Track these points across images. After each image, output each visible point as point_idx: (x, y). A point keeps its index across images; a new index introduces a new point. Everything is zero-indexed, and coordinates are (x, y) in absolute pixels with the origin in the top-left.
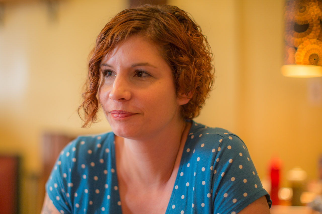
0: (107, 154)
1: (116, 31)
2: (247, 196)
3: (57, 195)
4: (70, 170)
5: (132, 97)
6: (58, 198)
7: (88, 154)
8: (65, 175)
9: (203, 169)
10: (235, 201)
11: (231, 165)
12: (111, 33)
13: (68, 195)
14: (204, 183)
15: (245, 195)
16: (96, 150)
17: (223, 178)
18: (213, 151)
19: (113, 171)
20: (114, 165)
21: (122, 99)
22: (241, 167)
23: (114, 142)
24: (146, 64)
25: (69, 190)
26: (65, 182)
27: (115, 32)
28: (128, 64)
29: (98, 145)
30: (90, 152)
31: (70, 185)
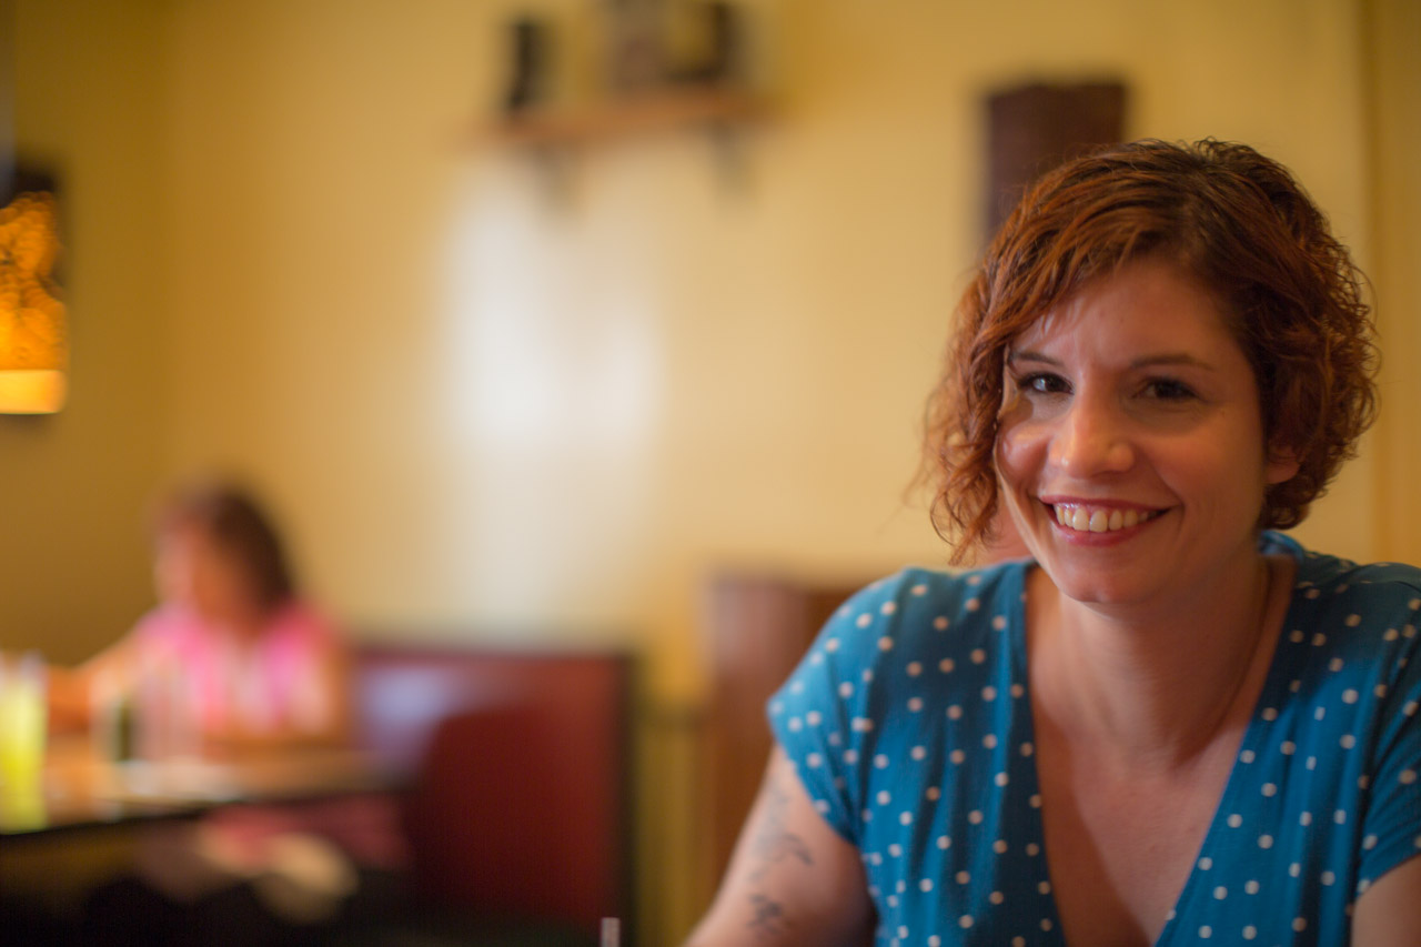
0: (998, 634)
1: (1076, 241)
3: (812, 750)
4: (867, 676)
6: (815, 760)
7: (932, 631)
8: (846, 690)
9: (1350, 696)
12: (1056, 249)
13: (852, 757)
14: (1349, 742)
16: (960, 618)
17: (1408, 721)
18: (1391, 635)
19: (1017, 691)
20: (1022, 674)
23: (1023, 597)
24: (1181, 359)
25: (857, 742)
26: (843, 713)
27: (1071, 245)
28: (1122, 358)
29: (971, 604)
30: (941, 623)
31: (859, 724)
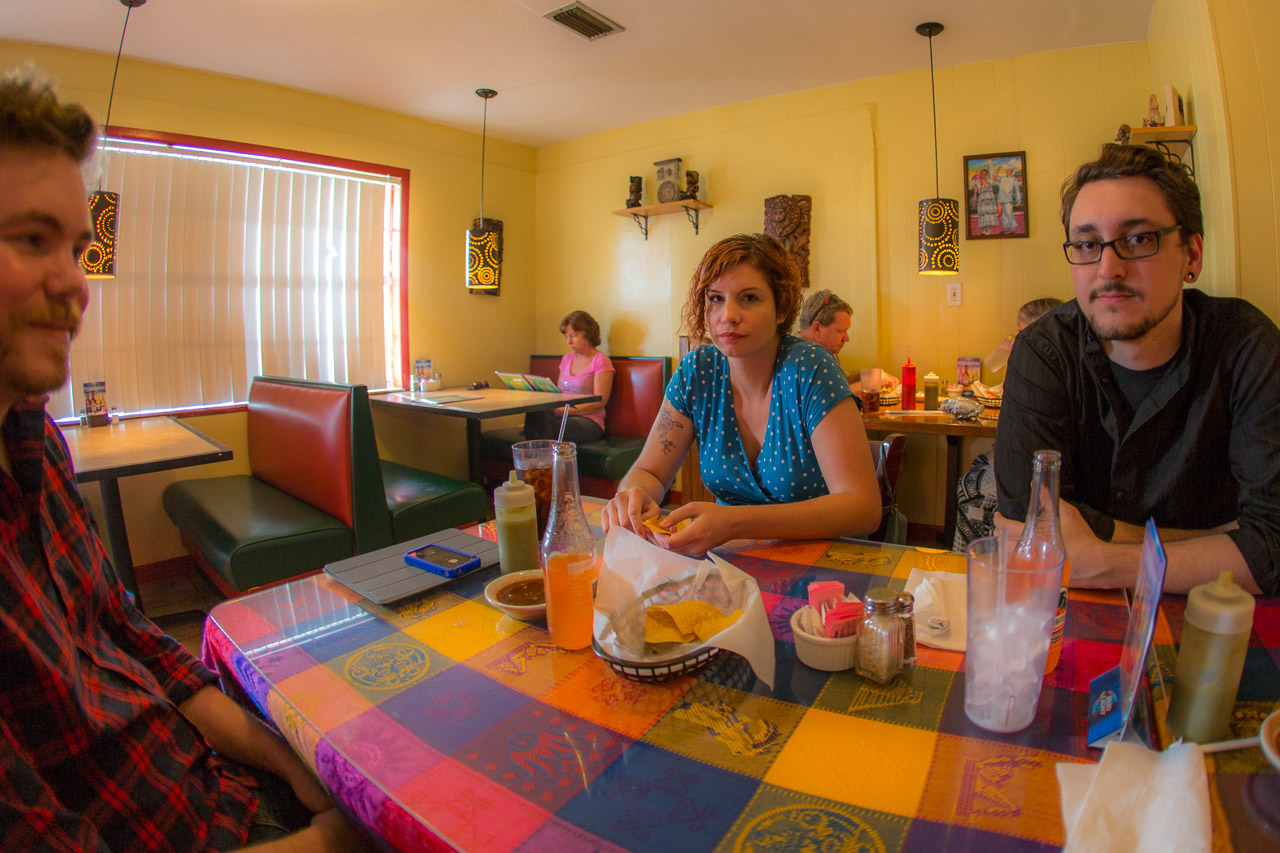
3: (676, 395)
4: (691, 375)
5: (742, 320)
7: (707, 362)
8: (685, 379)
10: (824, 402)
13: (685, 397)
15: (833, 395)
17: (811, 384)
21: (734, 323)
22: (825, 371)
25: (687, 393)
26: (684, 385)
28: (739, 290)
30: (709, 360)
31: (688, 388)
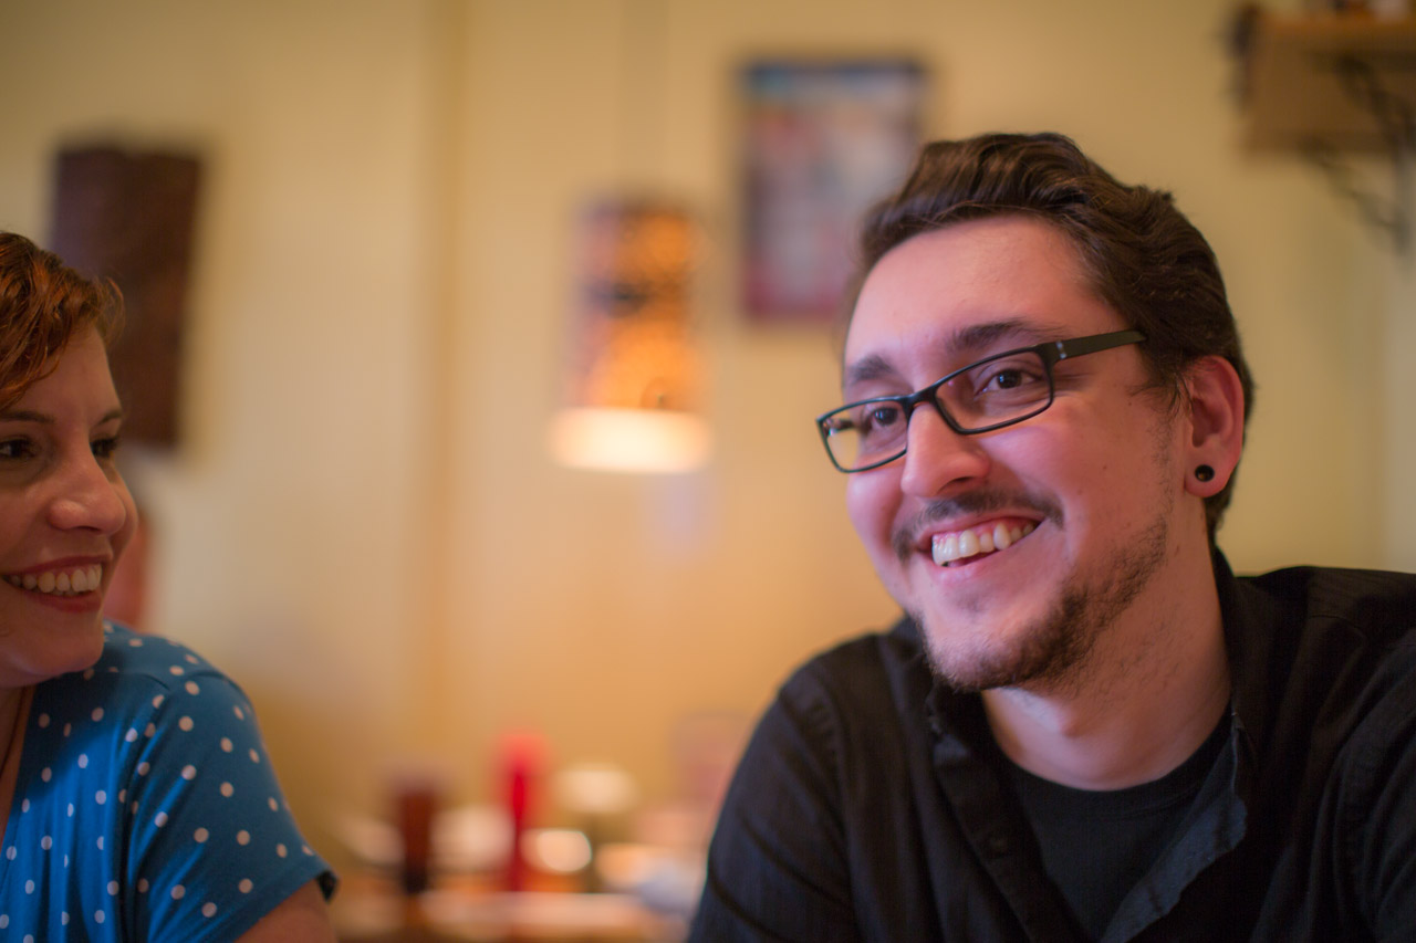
2: (253, 890)
11: (191, 786)
17: (163, 832)
